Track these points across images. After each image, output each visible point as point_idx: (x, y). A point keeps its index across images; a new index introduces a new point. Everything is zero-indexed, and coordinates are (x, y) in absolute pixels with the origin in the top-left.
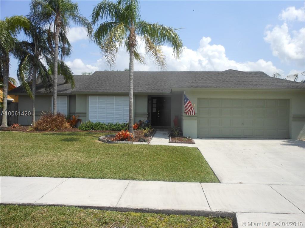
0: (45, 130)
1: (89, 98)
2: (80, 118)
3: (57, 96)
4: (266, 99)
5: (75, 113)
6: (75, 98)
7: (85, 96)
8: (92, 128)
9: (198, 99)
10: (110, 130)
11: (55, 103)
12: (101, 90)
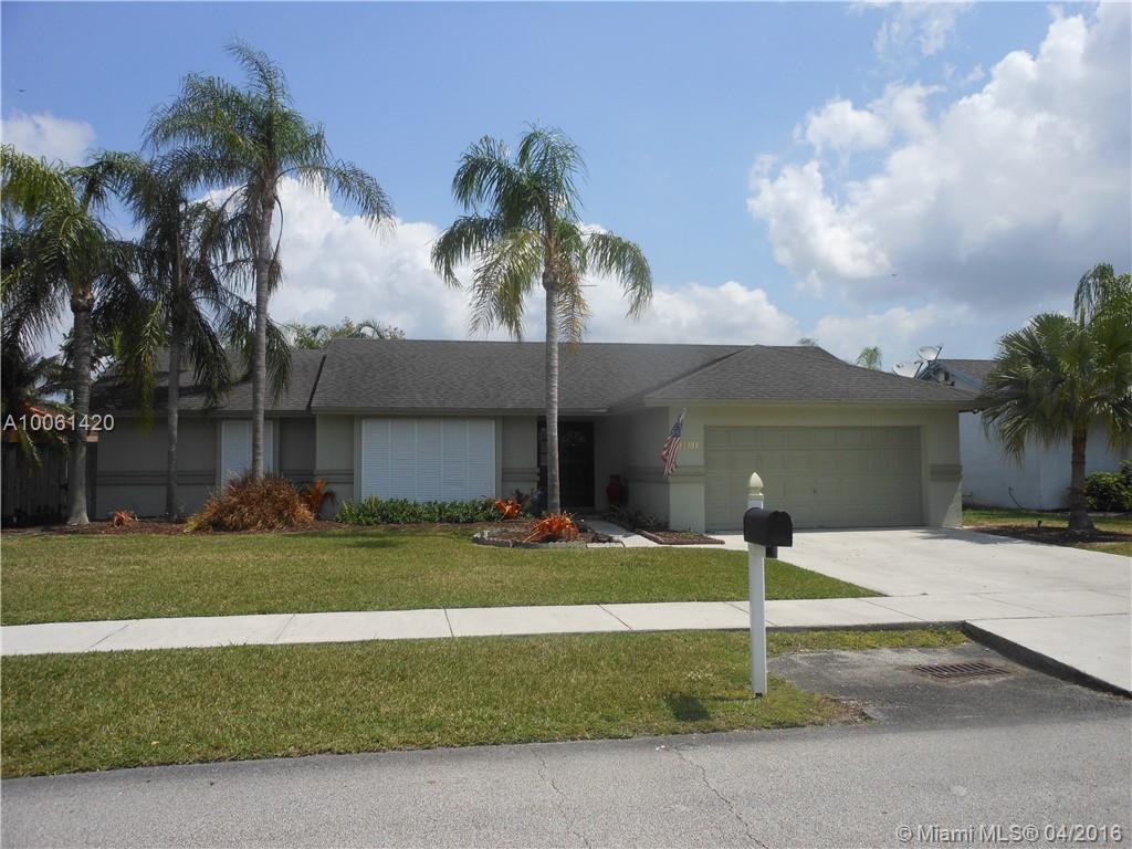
0: (246, 527)
1: (363, 426)
2: (334, 488)
3: (265, 419)
4: (866, 427)
5: (315, 473)
6: (315, 427)
7: (350, 420)
8: (384, 518)
9: (705, 427)
10: (441, 521)
11: (261, 443)
12: (403, 403)
